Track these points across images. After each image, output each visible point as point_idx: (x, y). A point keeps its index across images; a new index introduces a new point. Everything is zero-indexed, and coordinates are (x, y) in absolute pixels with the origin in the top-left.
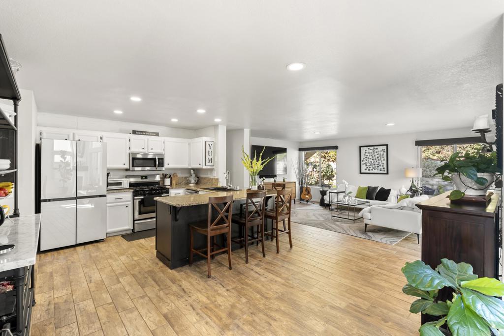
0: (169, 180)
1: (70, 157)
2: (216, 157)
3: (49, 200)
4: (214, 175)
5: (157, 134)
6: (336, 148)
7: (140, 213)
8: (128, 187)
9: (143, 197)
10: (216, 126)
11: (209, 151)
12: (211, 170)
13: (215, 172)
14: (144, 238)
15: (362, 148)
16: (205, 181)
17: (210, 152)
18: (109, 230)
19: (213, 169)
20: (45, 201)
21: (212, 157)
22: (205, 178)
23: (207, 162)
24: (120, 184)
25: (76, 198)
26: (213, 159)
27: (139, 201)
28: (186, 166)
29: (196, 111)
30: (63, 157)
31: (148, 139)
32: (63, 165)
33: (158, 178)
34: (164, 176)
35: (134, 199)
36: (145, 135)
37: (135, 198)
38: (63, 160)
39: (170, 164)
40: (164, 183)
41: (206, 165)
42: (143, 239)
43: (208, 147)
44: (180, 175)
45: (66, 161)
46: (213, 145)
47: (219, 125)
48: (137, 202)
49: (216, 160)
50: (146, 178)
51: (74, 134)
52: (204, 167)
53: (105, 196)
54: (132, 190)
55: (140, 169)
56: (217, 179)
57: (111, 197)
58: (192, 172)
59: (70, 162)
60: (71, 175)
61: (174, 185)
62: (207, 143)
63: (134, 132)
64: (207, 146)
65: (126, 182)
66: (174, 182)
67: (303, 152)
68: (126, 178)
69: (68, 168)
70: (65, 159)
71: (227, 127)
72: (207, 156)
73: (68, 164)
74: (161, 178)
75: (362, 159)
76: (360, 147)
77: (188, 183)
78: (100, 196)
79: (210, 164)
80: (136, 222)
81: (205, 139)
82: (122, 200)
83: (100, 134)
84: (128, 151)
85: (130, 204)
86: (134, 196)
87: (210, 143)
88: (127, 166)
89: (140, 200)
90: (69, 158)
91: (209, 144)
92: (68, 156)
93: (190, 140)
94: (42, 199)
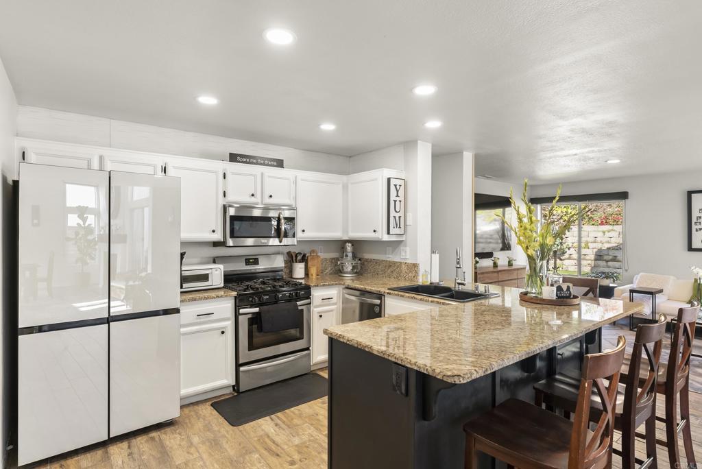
0: (302, 265)
1: (93, 216)
2: (409, 216)
3: (40, 329)
4: (405, 256)
5: (280, 164)
6: (623, 196)
7: (252, 347)
8: (222, 285)
9: (256, 310)
10: (408, 145)
11: (395, 201)
12: (396, 245)
13: (408, 249)
14: (269, 414)
15: (693, 196)
17: (398, 203)
18: (185, 391)
19: (401, 242)
20: (30, 330)
21: (401, 214)
22: (377, 262)
23: (391, 226)
24: (205, 277)
25: (109, 320)
26: (402, 219)
27: (249, 319)
28: (338, 234)
29: (411, 89)
30: (81, 217)
31: (262, 174)
32: (82, 232)
33: (279, 262)
34: (292, 258)
35: (237, 315)
36: (256, 164)
37: (242, 311)
38: (81, 223)
39: (308, 229)
40: (291, 272)
41: (388, 233)
42: (267, 418)
43: (393, 191)
44: (322, 255)
45: (86, 225)
46: (402, 187)
47: (419, 142)
48: (244, 321)
50: (256, 262)
51: (101, 158)
52: (386, 238)
53: (177, 311)
54: (235, 294)
55: (250, 241)
56: (415, 266)
57: (189, 311)
58: (349, 247)
59: (93, 226)
60: (96, 249)
61: (314, 276)
62: (393, 182)
63: (234, 158)
64: (392, 188)
65: (218, 272)
66: (313, 271)
67: (539, 207)
68: (214, 262)
69: (90, 237)
70: (84, 220)
71: (433, 146)
72: (393, 213)
73: (89, 230)
74: (286, 262)
75: (694, 220)
76: (690, 193)
77: (339, 272)
78: (166, 312)
79: (397, 231)
80: (242, 369)
81: (387, 173)
82: (212, 317)
83: (159, 160)
84: (222, 201)
85: (229, 325)
86: (237, 308)
87: (398, 182)
88: (218, 237)
89: (250, 316)
90: (91, 219)
91: (395, 186)
92: (89, 216)
93: (344, 178)
94: (20, 326)
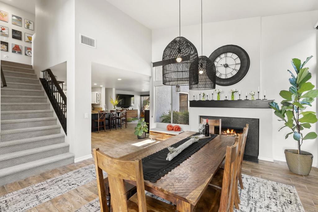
4: (100, 106)
10: (101, 88)
12: (99, 104)
16: (97, 109)
17: (99, 97)
21: (100, 99)
22: (97, 108)
23: (97, 101)
43: (98, 95)
46: (100, 95)
49: (101, 100)
52: (96, 103)
67: (142, 97)
71: (105, 88)
72: (98, 99)
79: (99, 102)
81: (96, 92)
